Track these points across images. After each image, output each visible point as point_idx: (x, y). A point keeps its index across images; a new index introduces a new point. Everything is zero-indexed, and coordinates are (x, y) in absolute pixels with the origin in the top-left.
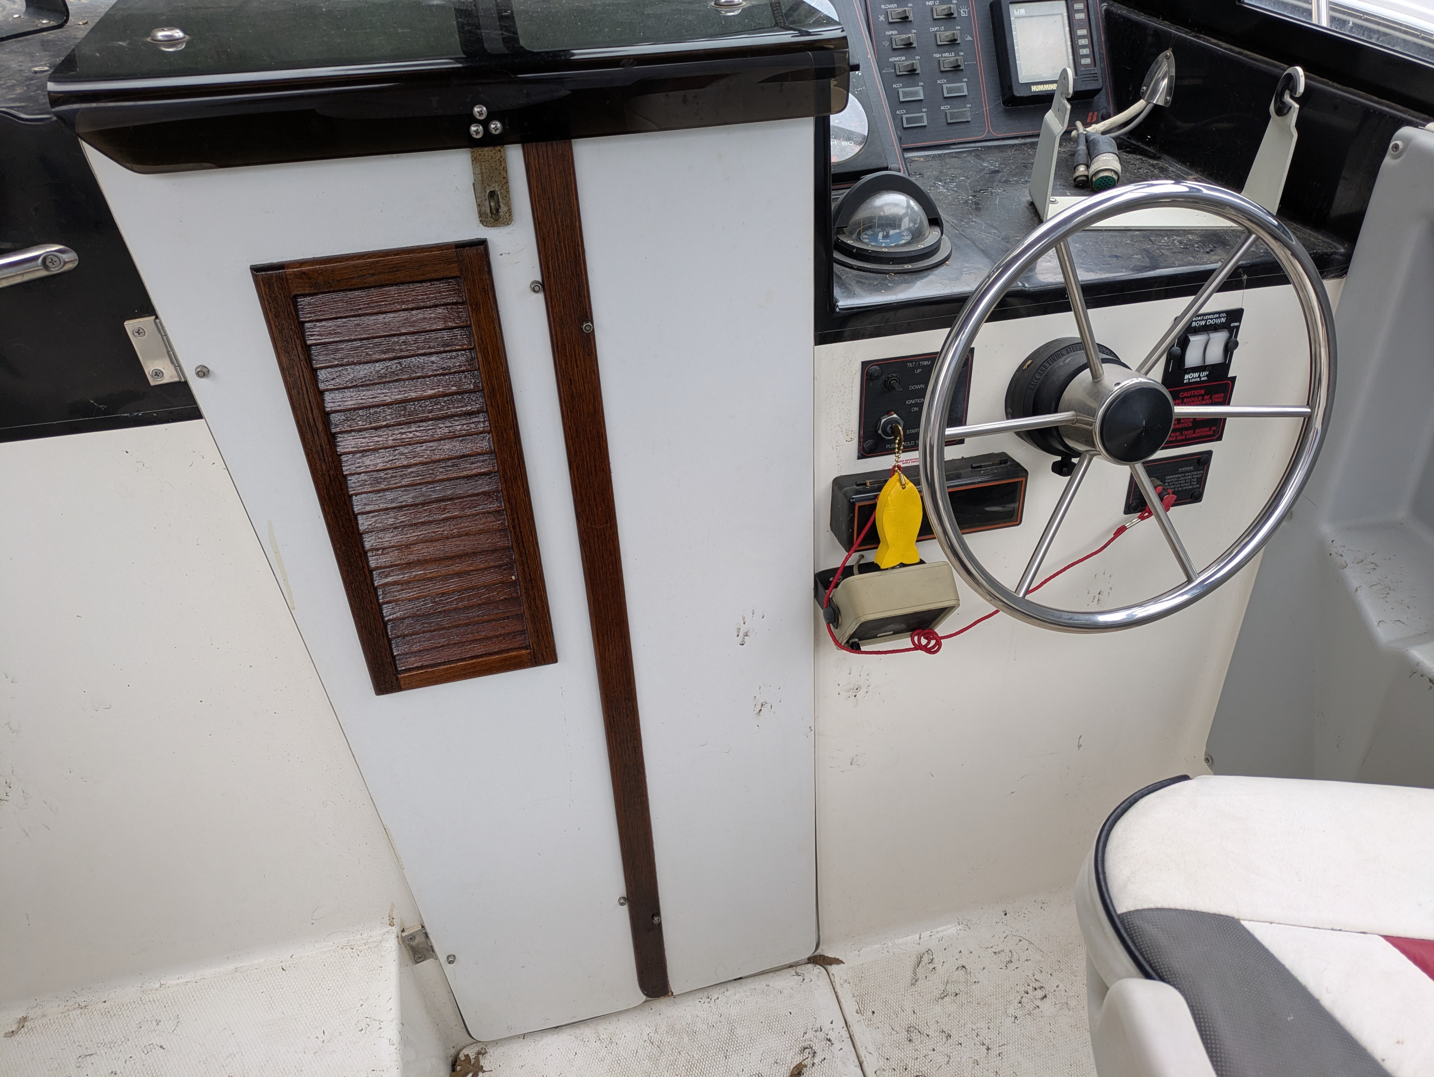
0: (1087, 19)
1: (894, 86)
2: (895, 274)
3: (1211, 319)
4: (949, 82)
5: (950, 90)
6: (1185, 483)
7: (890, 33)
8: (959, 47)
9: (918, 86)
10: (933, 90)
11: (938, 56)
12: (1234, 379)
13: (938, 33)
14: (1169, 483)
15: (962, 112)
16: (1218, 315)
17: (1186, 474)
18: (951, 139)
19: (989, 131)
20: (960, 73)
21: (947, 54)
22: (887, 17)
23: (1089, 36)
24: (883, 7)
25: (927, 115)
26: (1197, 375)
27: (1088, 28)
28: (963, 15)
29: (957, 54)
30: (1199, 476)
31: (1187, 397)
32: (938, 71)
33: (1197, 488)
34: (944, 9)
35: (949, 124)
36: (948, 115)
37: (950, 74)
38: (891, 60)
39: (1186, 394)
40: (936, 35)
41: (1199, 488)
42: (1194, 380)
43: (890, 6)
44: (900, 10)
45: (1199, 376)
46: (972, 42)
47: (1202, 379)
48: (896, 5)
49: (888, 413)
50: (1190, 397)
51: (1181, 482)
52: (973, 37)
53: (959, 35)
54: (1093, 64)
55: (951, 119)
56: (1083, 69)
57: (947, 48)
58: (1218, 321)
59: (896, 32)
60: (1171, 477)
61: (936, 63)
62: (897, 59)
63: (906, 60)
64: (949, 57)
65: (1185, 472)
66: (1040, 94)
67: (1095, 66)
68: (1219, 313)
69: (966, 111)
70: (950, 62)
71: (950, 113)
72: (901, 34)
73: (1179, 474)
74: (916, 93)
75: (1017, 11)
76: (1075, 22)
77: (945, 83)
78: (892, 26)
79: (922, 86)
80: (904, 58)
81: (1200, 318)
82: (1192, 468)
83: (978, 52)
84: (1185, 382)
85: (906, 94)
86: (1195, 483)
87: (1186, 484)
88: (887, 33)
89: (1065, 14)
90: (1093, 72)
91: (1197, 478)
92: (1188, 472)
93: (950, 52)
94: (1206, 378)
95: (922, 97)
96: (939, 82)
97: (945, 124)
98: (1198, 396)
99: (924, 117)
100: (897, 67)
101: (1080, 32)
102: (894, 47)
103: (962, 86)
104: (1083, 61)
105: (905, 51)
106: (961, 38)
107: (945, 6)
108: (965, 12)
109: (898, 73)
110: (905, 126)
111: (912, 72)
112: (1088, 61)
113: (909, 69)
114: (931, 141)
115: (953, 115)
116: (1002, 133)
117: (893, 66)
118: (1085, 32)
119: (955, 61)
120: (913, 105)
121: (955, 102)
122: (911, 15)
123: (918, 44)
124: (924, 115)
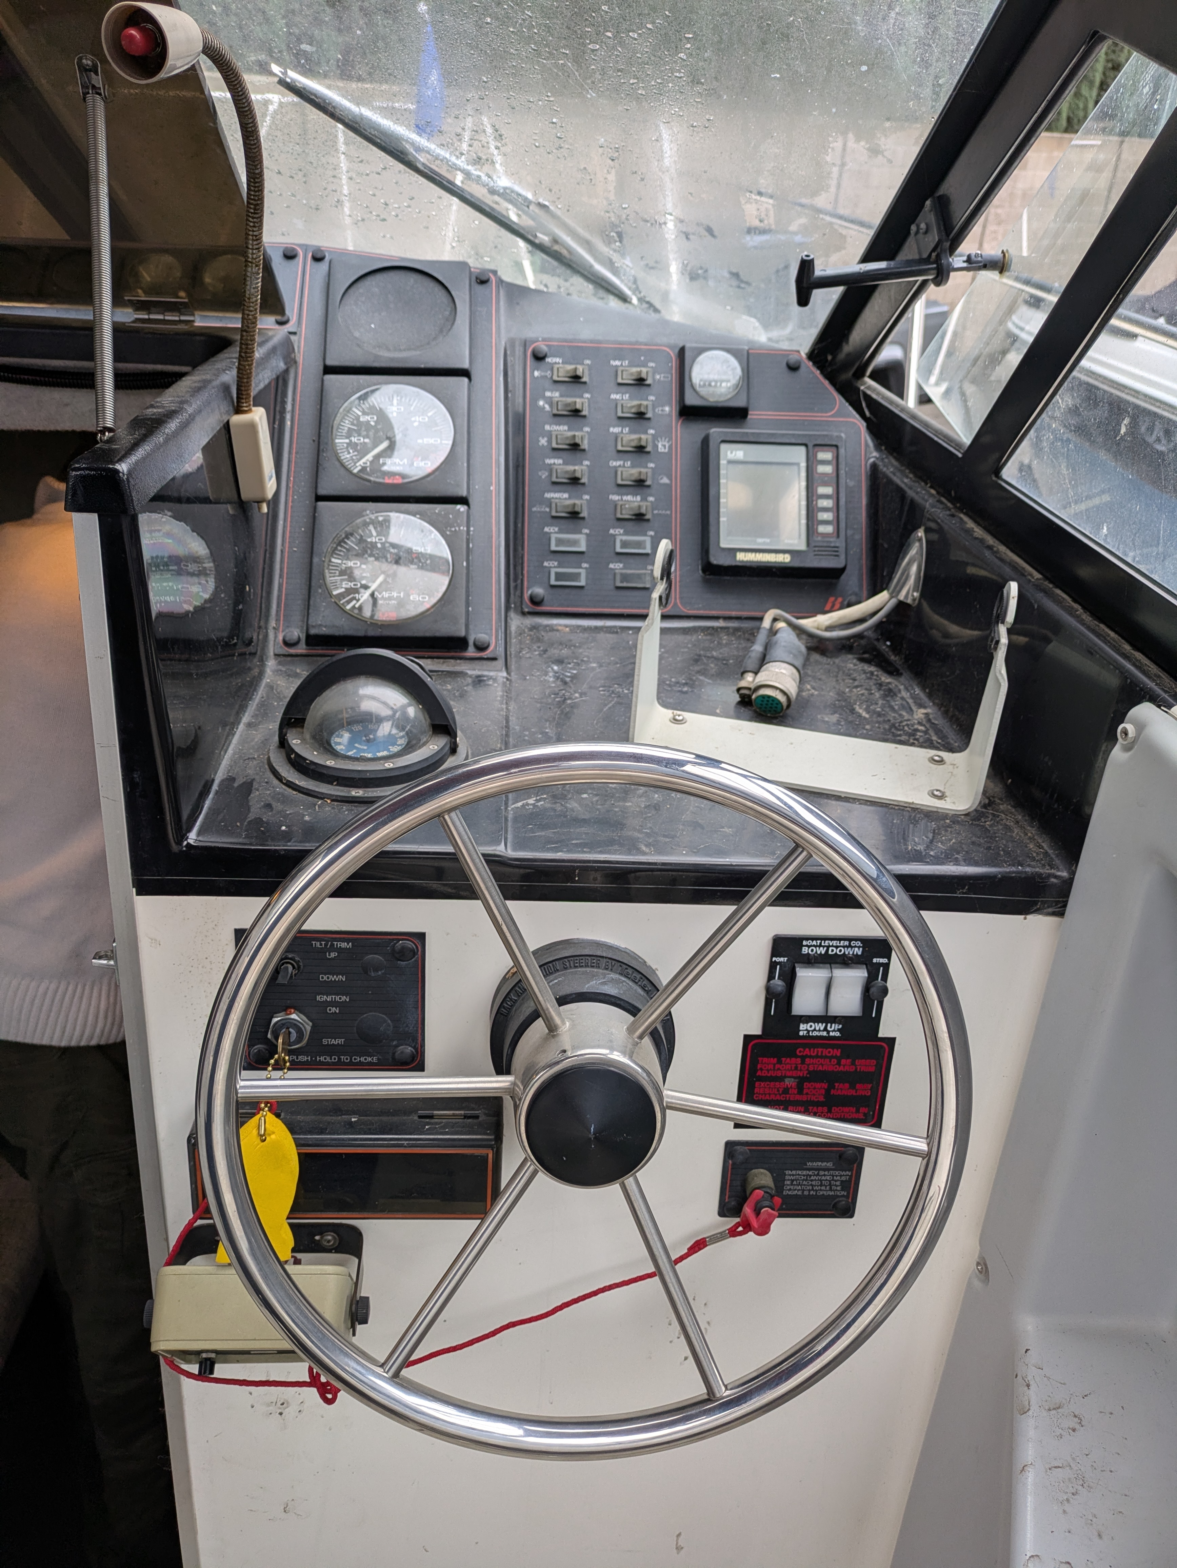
0: (835, 474)
1: (546, 529)
2: (332, 800)
3: (837, 947)
4: (626, 533)
5: (624, 544)
6: (821, 1185)
7: (552, 461)
8: (648, 491)
9: (581, 533)
10: (601, 543)
11: (615, 498)
12: (891, 1041)
13: (620, 470)
14: (792, 1181)
15: (639, 574)
16: (847, 943)
17: (822, 1173)
18: (618, 607)
19: (675, 604)
20: (645, 524)
21: (629, 498)
22: (550, 441)
23: (835, 496)
24: (547, 427)
25: (587, 573)
26: (821, 1026)
27: (835, 486)
28: (661, 449)
29: (643, 499)
30: (843, 1178)
31: (810, 1057)
32: (612, 517)
33: (843, 1196)
34: (633, 440)
35: (618, 588)
36: (618, 578)
37: (630, 524)
38: (547, 495)
39: (807, 1051)
40: (617, 471)
41: (847, 1197)
42: (815, 1034)
43: (556, 427)
44: (570, 434)
45: (825, 1029)
46: (669, 486)
47: (831, 1034)
48: (566, 428)
49: (286, 1009)
50: (817, 1056)
51: (814, 1183)
52: (671, 480)
53: (650, 475)
54: (835, 534)
55: (622, 582)
56: (819, 538)
57: (631, 489)
58: (849, 952)
59: (560, 461)
60: (794, 1172)
61: (612, 507)
62: (557, 495)
63: (570, 498)
64: (632, 501)
65: (819, 1169)
66: (748, 564)
67: (838, 536)
68: (850, 940)
69: (645, 574)
70: (631, 509)
71: (622, 574)
72: (567, 464)
73: (809, 1170)
74: (575, 543)
75: (732, 453)
76: (816, 476)
77: (621, 534)
78: (556, 453)
79: (585, 534)
80: (566, 495)
81: (814, 943)
82: (830, 1165)
83: (676, 500)
84: (801, 1033)
85: (559, 542)
86: (839, 1188)
87: (823, 1188)
88: (548, 461)
89: (803, 465)
90: (832, 545)
91: (842, 1181)
92: (824, 1170)
93: (634, 494)
94: (838, 1034)
95: (584, 549)
96: (612, 531)
97: (612, 587)
98: (832, 1057)
99: (582, 574)
100: (553, 506)
101: (822, 490)
102: (554, 479)
103: (644, 541)
104: (822, 529)
105: (569, 487)
106: (653, 479)
107: (634, 436)
108: (664, 446)
109: (554, 514)
110: (553, 582)
111: (574, 515)
112: (829, 529)
113: (570, 510)
114: (587, 607)
115: (625, 578)
116: (694, 609)
117: (549, 503)
118: (829, 490)
119: (640, 507)
120: (570, 557)
121: (631, 560)
122: (586, 442)
123: (589, 480)
124: (583, 572)
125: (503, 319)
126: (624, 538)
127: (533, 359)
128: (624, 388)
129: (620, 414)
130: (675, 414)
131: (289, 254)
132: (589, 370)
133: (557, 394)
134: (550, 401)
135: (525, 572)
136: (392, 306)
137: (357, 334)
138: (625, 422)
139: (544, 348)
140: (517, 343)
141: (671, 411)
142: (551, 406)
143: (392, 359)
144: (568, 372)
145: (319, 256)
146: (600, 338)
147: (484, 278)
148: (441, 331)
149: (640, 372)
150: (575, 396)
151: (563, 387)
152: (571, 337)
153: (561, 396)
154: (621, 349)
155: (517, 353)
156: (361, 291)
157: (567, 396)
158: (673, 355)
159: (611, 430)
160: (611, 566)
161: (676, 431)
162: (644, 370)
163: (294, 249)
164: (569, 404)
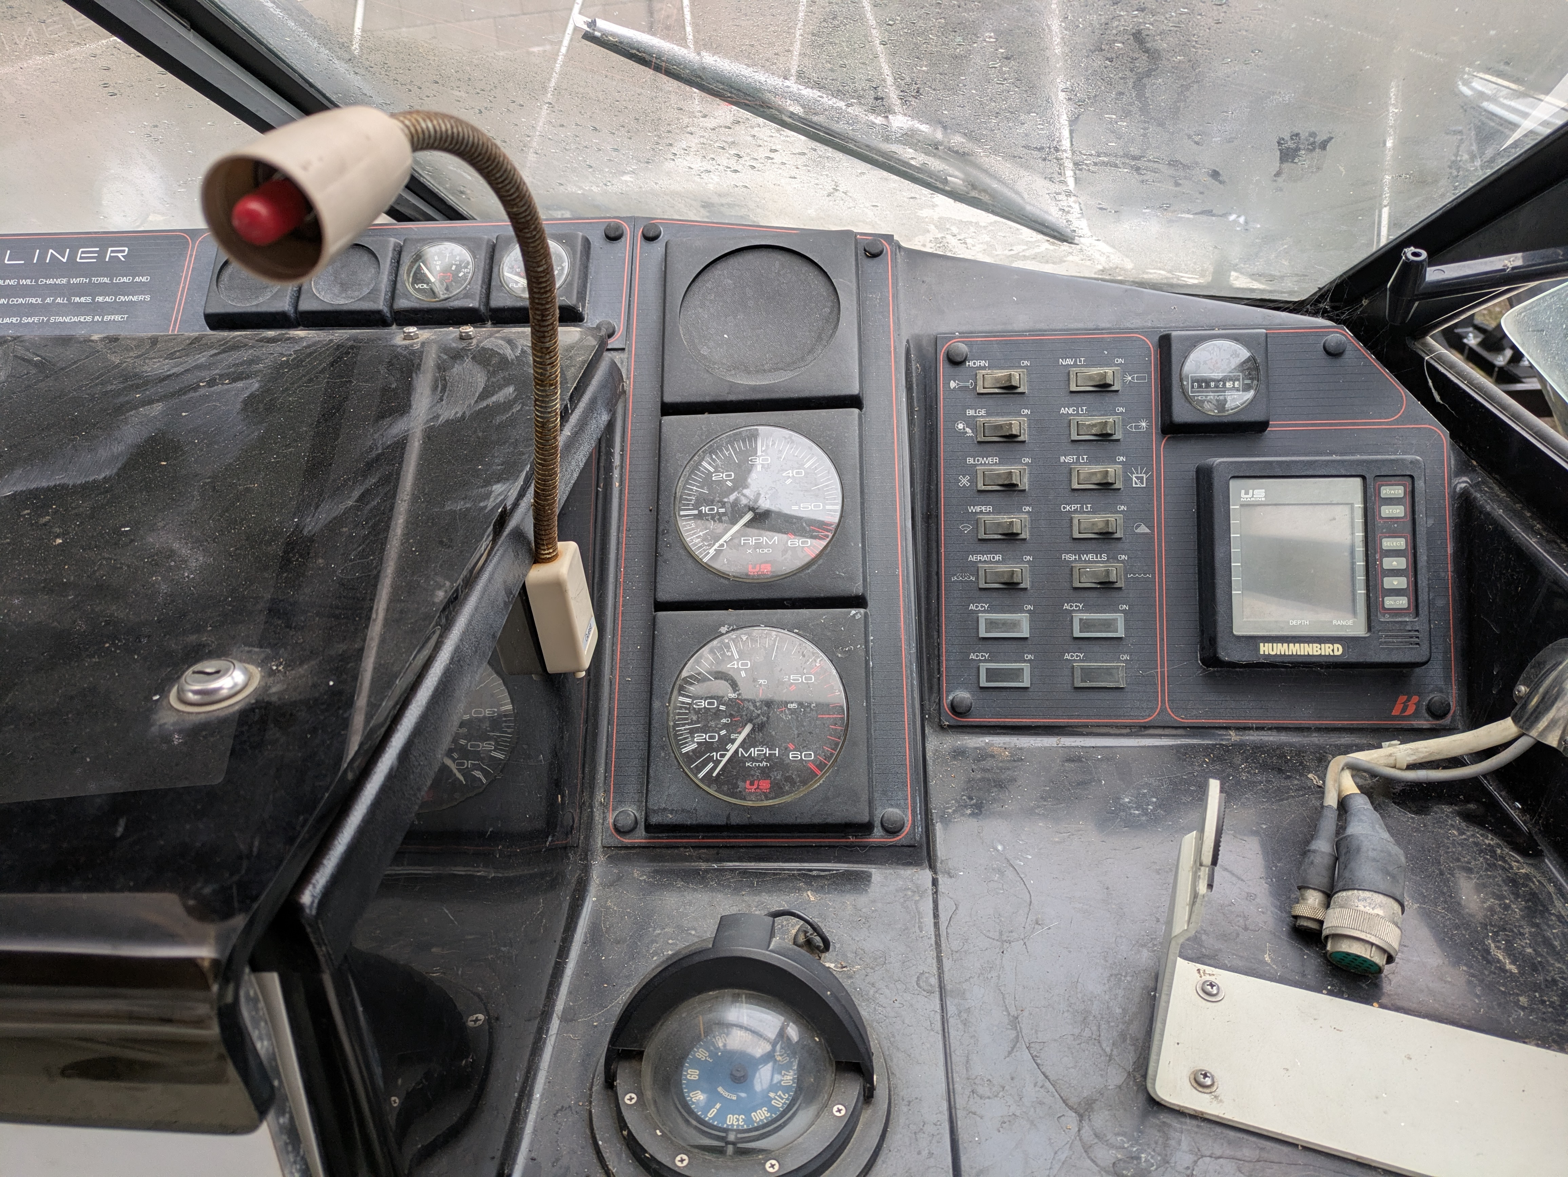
0: (1409, 518)
1: (973, 607)
4: (1087, 609)
5: (1086, 625)
7: (977, 509)
8: (1120, 545)
9: (1022, 611)
10: (1051, 624)
11: (1069, 558)
13: (1076, 517)
15: (1108, 669)
18: (1079, 717)
19: (1163, 710)
20: (1114, 594)
21: (1090, 557)
22: (973, 481)
23: (1410, 552)
24: (970, 460)
25: (1032, 669)
27: (1409, 536)
28: (1135, 483)
29: (1113, 558)
32: (1067, 586)
34: (1095, 473)
35: (1077, 688)
36: (1078, 674)
37: (1094, 594)
38: (972, 558)
40: (1071, 519)
43: (982, 460)
44: (1003, 469)
46: (1149, 537)
48: (996, 460)
52: (1151, 527)
53: (1121, 522)
54: (1412, 610)
55: (1082, 681)
56: (1387, 617)
57: (1093, 545)
59: (990, 508)
61: (1066, 571)
62: (985, 558)
63: (1004, 561)
64: (1092, 564)
66: (1277, 660)
67: (1417, 615)
69: (1118, 668)
70: (1095, 574)
71: (1082, 669)
72: (999, 513)
74: (1014, 625)
76: (1379, 523)
77: (1079, 611)
78: (983, 497)
79: (1029, 611)
80: (998, 557)
83: (1160, 557)
85: (992, 625)
88: (971, 509)
89: (1359, 505)
90: (1409, 628)
93: (1098, 551)
95: (1026, 634)
96: (1066, 606)
97: (1069, 687)
99: (1025, 670)
100: (981, 573)
101: (1388, 543)
102: (982, 536)
103: (1116, 620)
104: (1390, 602)
105: (1004, 545)
106: (1125, 528)
107: (1097, 468)
108: (1141, 479)
109: (982, 585)
110: (983, 683)
111: (1011, 586)
112: (1402, 602)
113: (1005, 579)
114: (1034, 717)
115: (1087, 673)
116: (1192, 717)
117: (974, 569)
118: (1399, 543)
119: (1108, 572)
120: (1006, 646)
121: (1096, 648)
122: (1026, 480)
123: (1031, 534)
124: (1026, 667)
125: (902, 307)
126: (1085, 616)
127: (947, 365)
128: (1078, 398)
129: (1075, 437)
130: (1155, 432)
131: (612, 235)
132: (1029, 374)
133: (982, 412)
134: (972, 423)
135: (943, 669)
136: (751, 303)
137: (704, 351)
138: (1082, 447)
139: (963, 348)
140: (924, 343)
141: (1150, 426)
142: (974, 429)
143: (754, 388)
144: (997, 380)
145: (651, 234)
146: (1042, 326)
147: (874, 251)
148: (819, 338)
149: (1105, 375)
150: (1008, 414)
151: (990, 401)
152: (1000, 328)
153: (988, 414)
154: (1074, 341)
155: (925, 356)
156: (709, 285)
157: (998, 415)
158: (1151, 344)
159: (1062, 459)
160: (1067, 656)
161: (1158, 457)
162: (1109, 371)
163: (618, 227)
164: (1001, 426)
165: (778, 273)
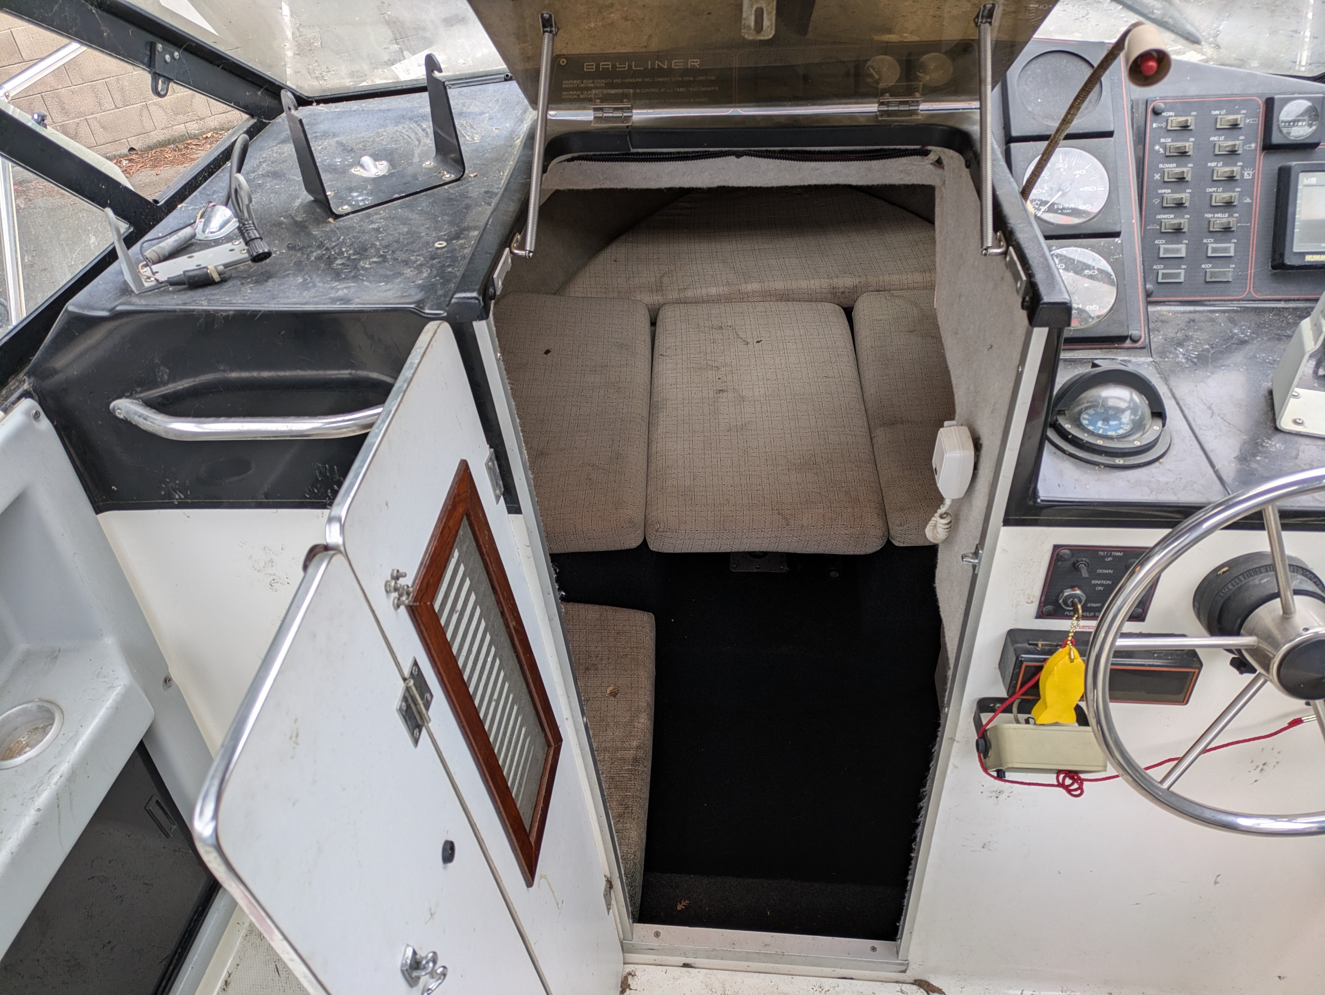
1: (1157, 242)
4: (1215, 242)
5: (1214, 250)
7: (1163, 191)
8: (1235, 209)
9: (1182, 243)
10: (1197, 250)
11: (1209, 216)
13: (1214, 195)
15: (1224, 272)
18: (1207, 296)
19: (1250, 292)
20: (1230, 234)
21: (1219, 215)
22: (1163, 176)
24: (1161, 166)
25: (1185, 272)
28: (1246, 176)
29: (1231, 215)
32: (1206, 230)
34: (1225, 172)
35: (1207, 282)
36: (1208, 275)
37: (1219, 234)
38: (1158, 217)
40: (1211, 196)
43: (1167, 166)
44: (1178, 170)
46: (1250, 205)
48: (1175, 165)
49: (1072, 587)
52: (1252, 199)
53: (1237, 197)
55: (1210, 278)
57: (1222, 209)
59: (1169, 191)
61: (1206, 223)
62: (1165, 216)
63: (1175, 218)
64: (1221, 218)
66: (1314, 264)
69: (1228, 271)
70: (1221, 224)
71: (1211, 272)
72: (1174, 193)
74: (1178, 251)
75: (1307, 180)
77: (1212, 243)
78: (1167, 185)
79: (1186, 244)
80: (1172, 216)
83: (1255, 215)
85: (1166, 250)
88: (1160, 191)
93: (1223, 212)
95: (1183, 255)
96: (1205, 241)
97: (1203, 281)
99: (1181, 274)
100: (1163, 224)
102: (1165, 205)
103: (1229, 247)
105: (1175, 210)
106: (1239, 200)
107: (1228, 169)
108: (1249, 174)
109: (1163, 230)
110: (1160, 280)
111: (1178, 231)
113: (1176, 227)
114: (1185, 296)
115: (1213, 274)
116: (1264, 295)
117: (1159, 222)
119: (1228, 223)
120: (1173, 261)
121: (1218, 261)
122: (1190, 175)
123: (1190, 204)
124: (1182, 272)
126: (1215, 245)
127: (1153, 115)
128: (1220, 132)
129: (1217, 152)
130: (1259, 149)
132: (1195, 119)
133: (1169, 140)
134: (1164, 147)
136: (1051, 82)
137: (1030, 109)
138: (1220, 158)
139: (1162, 106)
140: (1140, 104)
141: (1256, 147)
142: (1165, 149)
144: (1179, 122)
146: (1204, 93)
149: (1236, 120)
150: (1183, 141)
151: (1174, 134)
152: (1181, 94)
153: (1172, 141)
154: (1221, 101)
155: (1140, 110)
156: (1029, 73)
157: (1177, 141)
158: (1261, 102)
159: (1209, 164)
160: (1203, 266)
161: (1259, 163)
162: (1239, 117)
164: (1179, 148)
165: (1065, 66)
